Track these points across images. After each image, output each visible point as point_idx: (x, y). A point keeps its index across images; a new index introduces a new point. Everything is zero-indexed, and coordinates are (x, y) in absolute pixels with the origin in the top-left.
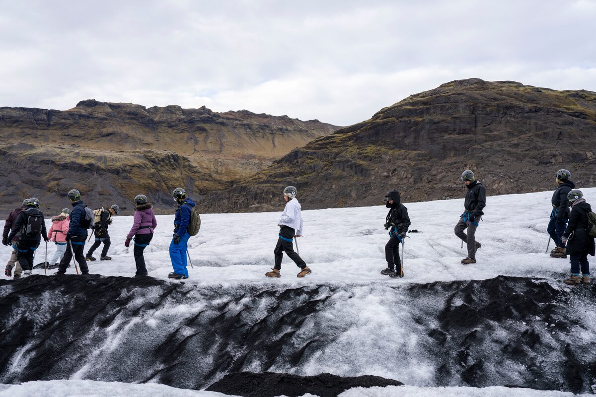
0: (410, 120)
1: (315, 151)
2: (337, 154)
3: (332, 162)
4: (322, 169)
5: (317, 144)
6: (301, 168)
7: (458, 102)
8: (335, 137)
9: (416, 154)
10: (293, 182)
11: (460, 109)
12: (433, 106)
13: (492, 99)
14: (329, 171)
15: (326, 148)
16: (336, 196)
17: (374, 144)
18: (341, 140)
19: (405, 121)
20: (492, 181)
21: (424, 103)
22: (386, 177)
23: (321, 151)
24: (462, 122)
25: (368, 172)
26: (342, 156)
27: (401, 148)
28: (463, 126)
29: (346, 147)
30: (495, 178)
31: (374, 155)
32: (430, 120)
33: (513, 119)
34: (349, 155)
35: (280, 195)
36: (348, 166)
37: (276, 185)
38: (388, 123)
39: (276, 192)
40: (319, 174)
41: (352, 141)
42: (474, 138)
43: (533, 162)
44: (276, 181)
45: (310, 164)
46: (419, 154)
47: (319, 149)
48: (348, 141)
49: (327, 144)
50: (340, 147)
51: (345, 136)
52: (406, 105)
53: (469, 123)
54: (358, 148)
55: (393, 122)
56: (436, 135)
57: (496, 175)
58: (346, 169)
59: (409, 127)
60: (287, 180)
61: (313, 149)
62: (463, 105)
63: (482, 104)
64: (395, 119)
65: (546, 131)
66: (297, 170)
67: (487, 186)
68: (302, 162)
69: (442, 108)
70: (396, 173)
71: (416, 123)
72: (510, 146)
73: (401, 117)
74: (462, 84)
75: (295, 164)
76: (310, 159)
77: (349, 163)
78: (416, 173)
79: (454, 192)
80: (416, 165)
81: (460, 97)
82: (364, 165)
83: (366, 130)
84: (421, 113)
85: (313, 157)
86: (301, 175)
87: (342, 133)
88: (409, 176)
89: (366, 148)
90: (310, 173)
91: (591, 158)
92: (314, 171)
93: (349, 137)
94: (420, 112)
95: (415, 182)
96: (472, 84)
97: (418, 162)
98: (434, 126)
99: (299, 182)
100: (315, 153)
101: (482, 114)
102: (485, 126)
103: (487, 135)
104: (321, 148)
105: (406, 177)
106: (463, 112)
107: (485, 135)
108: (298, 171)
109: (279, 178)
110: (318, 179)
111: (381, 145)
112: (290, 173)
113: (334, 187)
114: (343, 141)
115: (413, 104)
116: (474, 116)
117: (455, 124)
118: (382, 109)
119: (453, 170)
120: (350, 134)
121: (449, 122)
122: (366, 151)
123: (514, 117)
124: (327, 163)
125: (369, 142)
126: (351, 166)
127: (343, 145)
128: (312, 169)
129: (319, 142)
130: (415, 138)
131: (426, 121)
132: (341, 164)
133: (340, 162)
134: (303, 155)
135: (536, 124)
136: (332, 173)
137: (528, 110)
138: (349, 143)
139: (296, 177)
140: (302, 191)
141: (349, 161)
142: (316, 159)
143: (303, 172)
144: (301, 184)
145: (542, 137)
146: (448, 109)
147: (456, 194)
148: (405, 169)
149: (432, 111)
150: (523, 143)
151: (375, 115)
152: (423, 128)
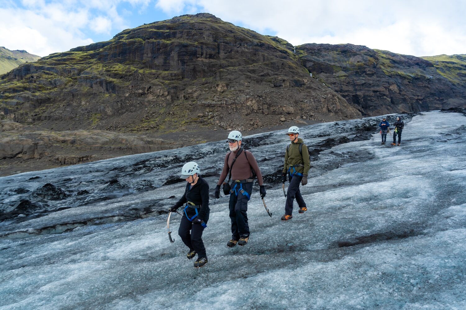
0: (159, 42)
1: (53, 66)
2: (80, 71)
3: (75, 79)
4: (66, 85)
5: (52, 60)
6: (38, 83)
7: (202, 30)
8: (73, 54)
9: (168, 73)
10: (31, 97)
11: (204, 36)
12: (180, 31)
13: (229, 31)
14: (75, 87)
15: (65, 64)
16: (88, 112)
17: (121, 63)
18: (81, 58)
19: (153, 43)
20: (245, 99)
21: (169, 28)
22: (142, 94)
23: (60, 67)
24: (208, 47)
25: (121, 89)
26: (87, 73)
27: (151, 68)
28: (209, 51)
29: (89, 64)
30: (247, 96)
31: (124, 73)
32: (179, 43)
33: (246, 50)
34: (96, 72)
35: (16, 111)
36: (96, 82)
37: (9, 100)
38: (135, 43)
39: (9, 108)
40: (62, 89)
41: (95, 59)
42: (219, 63)
43: (269, 85)
44: (6, 96)
45: (49, 80)
46: (171, 74)
47: (55, 64)
48: (90, 59)
49: (65, 60)
50: (82, 64)
51: (85, 54)
52: (151, 27)
53: (214, 49)
54: (103, 66)
55: (140, 43)
56: (186, 58)
57: (248, 94)
58: (94, 86)
59: (158, 49)
60: (23, 95)
61: (49, 65)
62: (207, 33)
63: (222, 34)
64: (141, 40)
65: (272, 61)
66: (33, 85)
67: (242, 103)
68: (38, 77)
69: (188, 34)
70: (151, 90)
71: (166, 46)
72: (249, 72)
73: (149, 39)
74: (198, 16)
75: (29, 78)
76: (47, 74)
77: (98, 80)
78: (172, 91)
79: (214, 108)
80: (169, 84)
81: (203, 26)
82: (115, 82)
83: (110, 48)
84: (168, 37)
85: (52, 73)
86: (39, 91)
87: (81, 51)
88: (166, 93)
89: (114, 66)
90: (50, 89)
91: (306, 84)
92: (56, 87)
93: (91, 55)
94: (167, 35)
95: (173, 100)
96: (207, 18)
97: (171, 81)
98: (184, 49)
99: (39, 98)
100: (53, 68)
101: (223, 42)
102: (226, 53)
103: (229, 61)
104: (59, 64)
105: (163, 95)
106: (207, 39)
107: (227, 61)
108: (35, 86)
109: (10, 93)
110: (62, 94)
111: (129, 64)
112: (25, 88)
113: (83, 103)
114: (84, 59)
115: (159, 27)
116: (216, 44)
117: (202, 49)
118: (124, 31)
119: (207, 89)
120: (92, 52)
121: (196, 47)
122: (115, 69)
123: (247, 48)
124: (70, 79)
125: (115, 61)
126: (101, 83)
127: (85, 62)
128: (54, 84)
129: (54, 58)
130: (165, 59)
131: (176, 44)
132: (88, 80)
133: (87, 78)
134: (37, 70)
135: (263, 56)
136: (78, 89)
137: (256, 43)
138: (92, 60)
139: (34, 92)
140: (44, 108)
141: (97, 78)
142: (56, 75)
143: (40, 88)
144: (42, 99)
145: (270, 66)
146: (194, 35)
147: (216, 110)
148: (160, 87)
149: (178, 35)
150: (258, 70)
151: (116, 36)
152: (171, 50)
